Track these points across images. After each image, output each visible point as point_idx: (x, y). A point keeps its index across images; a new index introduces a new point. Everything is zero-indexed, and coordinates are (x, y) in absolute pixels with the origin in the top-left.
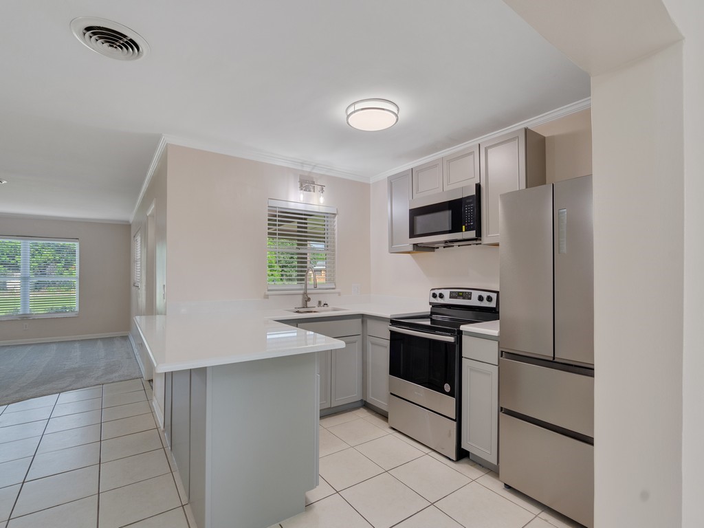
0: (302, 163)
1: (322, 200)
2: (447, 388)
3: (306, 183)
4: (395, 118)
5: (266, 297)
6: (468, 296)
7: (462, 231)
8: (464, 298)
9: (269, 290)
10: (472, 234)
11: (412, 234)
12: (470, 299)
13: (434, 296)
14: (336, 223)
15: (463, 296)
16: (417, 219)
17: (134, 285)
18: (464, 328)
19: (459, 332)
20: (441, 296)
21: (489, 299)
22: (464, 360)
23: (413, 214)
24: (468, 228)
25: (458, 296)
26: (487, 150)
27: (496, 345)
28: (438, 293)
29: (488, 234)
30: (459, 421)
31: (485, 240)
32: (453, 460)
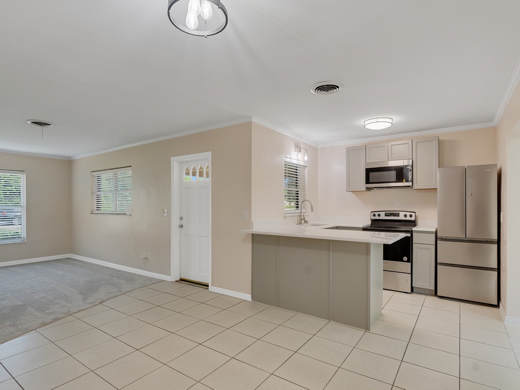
0: (298, 135)
1: (306, 158)
2: (405, 259)
3: (298, 148)
4: (390, 125)
6: (398, 215)
7: (403, 182)
10: (410, 184)
11: (368, 182)
12: (399, 216)
13: (374, 215)
14: (306, 172)
15: (394, 215)
16: (371, 174)
17: (92, 213)
18: (414, 229)
19: (412, 231)
20: (379, 215)
21: (411, 216)
22: (414, 244)
23: (369, 171)
24: (407, 181)
25: (391, 215)
26: (416, 143)
27: (434, 235)
28: (377, 214)
29: (417, 184)
30: (412, 273)
31: (415, 187)
32: (409, 293)
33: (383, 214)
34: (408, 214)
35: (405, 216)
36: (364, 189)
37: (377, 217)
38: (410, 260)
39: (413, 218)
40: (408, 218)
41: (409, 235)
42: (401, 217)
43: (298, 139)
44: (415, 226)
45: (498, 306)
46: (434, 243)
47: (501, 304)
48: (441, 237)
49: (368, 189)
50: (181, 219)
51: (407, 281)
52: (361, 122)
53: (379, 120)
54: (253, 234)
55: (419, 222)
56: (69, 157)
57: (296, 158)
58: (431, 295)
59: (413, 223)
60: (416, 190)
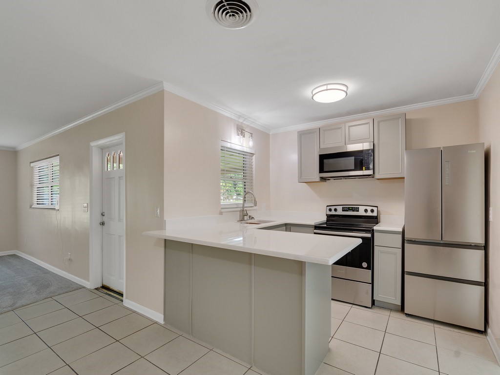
0: (239, 116)
1: (251, 144)
2: (365, 265)
3: (241, 131)
4: (345, 94)
5: (221, 213)
6: (356, 209)
7: (362, 170)
8: (353, 211)
9: (221, 209)
10: (370, 172)
11: (322, 170)
12: (358, 211)
13: (330, 210)
14: (254, 160)
15: (353, 209)
16: (325, 161)
17: (31, 207)
18: (375, 228)
19: (373, 230)
20: (336, 210)
21: (372, 211)
22: (375, 247)
23: (323, 158)
24: (368, 169)
25: (349, 209)
26: (379, 122)
27: (400, 236)
28: (333, 208)
29: (379, 172)
30: (373, 283)
31: (377, 176)
32: (369, 308)
33: (340, 209)
34: (369, 209)
35: (366, 211)
36: (318, 179)
37: (333, 213)
38: (371, 267)
39: (375, 214)
40: (369, 214)
41: (369, 235)
42: (361, 212)
43: (241, 120)
44: (377, 223)
45: (484, 332)
46: (400, 246)
47: (489, 331)
48: (409, 239)
49: (323, 179)
50: (103, 215)
51: (367, 293)
52: (308, 92)
53: (329, 87)
54: (165, 240)
55: (382, 218)
56: (14, 148)
57: (238, 143)
58: (397, 311)
59: (375, 220)
60: (378, 179)
